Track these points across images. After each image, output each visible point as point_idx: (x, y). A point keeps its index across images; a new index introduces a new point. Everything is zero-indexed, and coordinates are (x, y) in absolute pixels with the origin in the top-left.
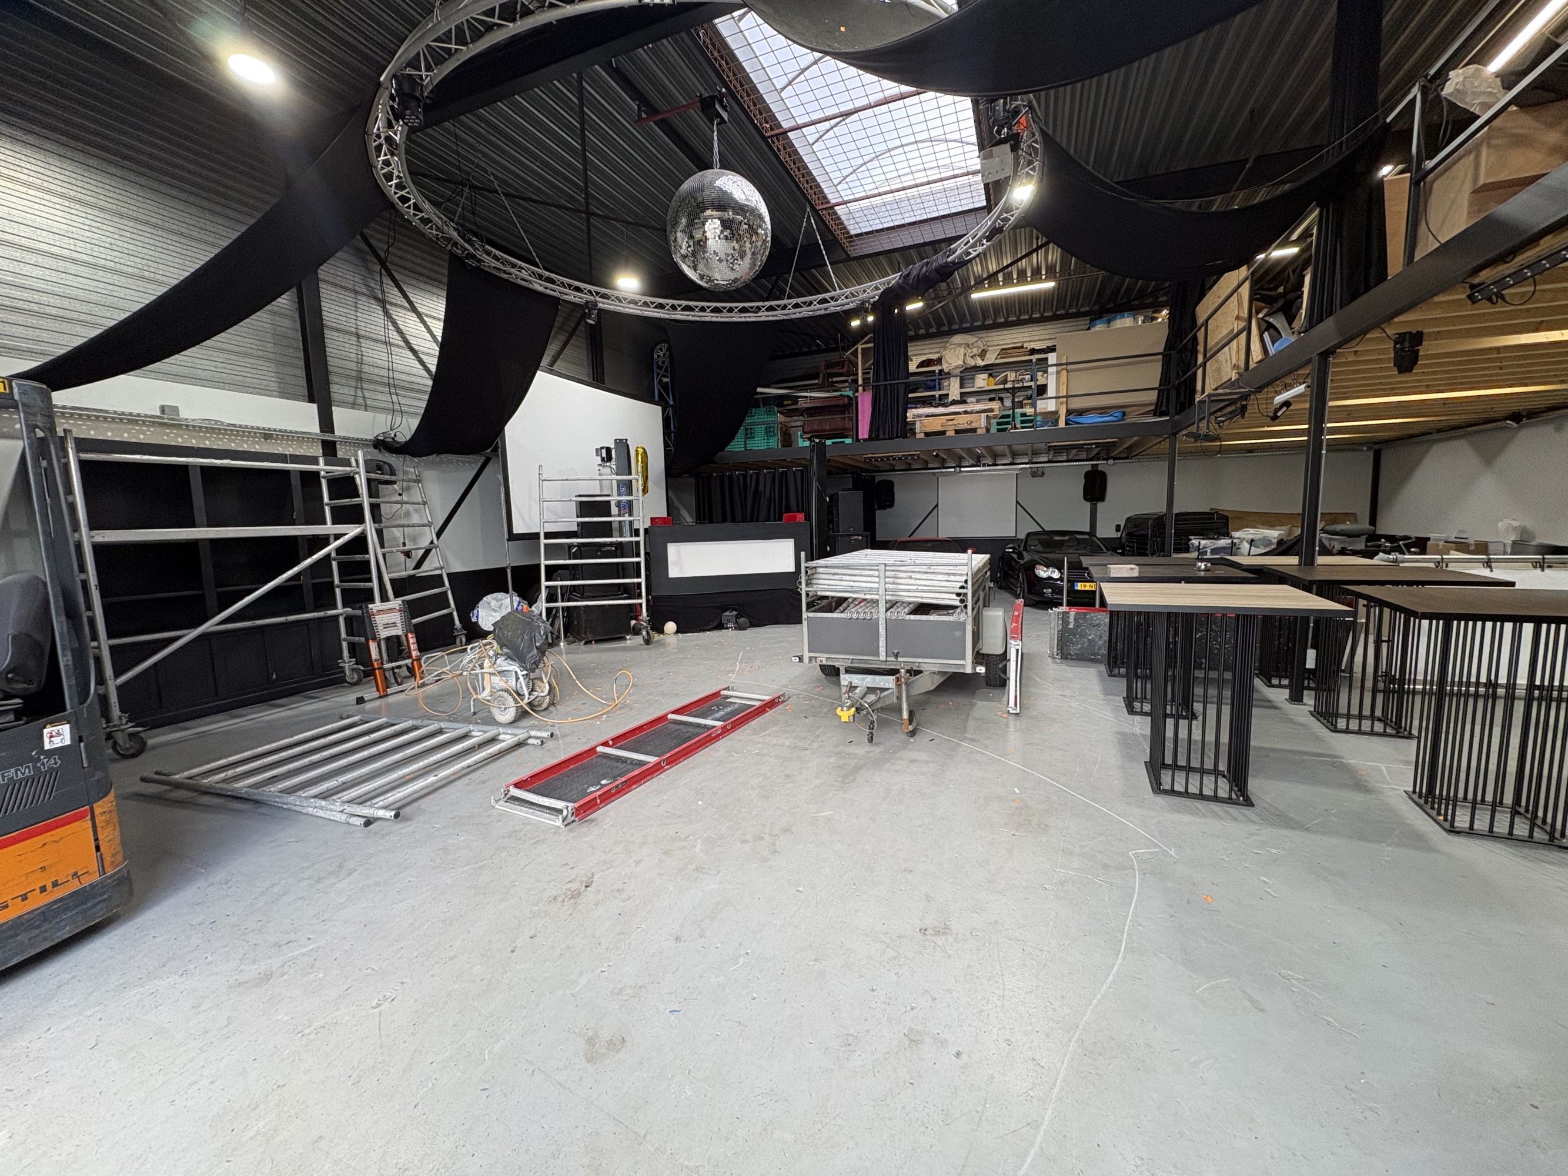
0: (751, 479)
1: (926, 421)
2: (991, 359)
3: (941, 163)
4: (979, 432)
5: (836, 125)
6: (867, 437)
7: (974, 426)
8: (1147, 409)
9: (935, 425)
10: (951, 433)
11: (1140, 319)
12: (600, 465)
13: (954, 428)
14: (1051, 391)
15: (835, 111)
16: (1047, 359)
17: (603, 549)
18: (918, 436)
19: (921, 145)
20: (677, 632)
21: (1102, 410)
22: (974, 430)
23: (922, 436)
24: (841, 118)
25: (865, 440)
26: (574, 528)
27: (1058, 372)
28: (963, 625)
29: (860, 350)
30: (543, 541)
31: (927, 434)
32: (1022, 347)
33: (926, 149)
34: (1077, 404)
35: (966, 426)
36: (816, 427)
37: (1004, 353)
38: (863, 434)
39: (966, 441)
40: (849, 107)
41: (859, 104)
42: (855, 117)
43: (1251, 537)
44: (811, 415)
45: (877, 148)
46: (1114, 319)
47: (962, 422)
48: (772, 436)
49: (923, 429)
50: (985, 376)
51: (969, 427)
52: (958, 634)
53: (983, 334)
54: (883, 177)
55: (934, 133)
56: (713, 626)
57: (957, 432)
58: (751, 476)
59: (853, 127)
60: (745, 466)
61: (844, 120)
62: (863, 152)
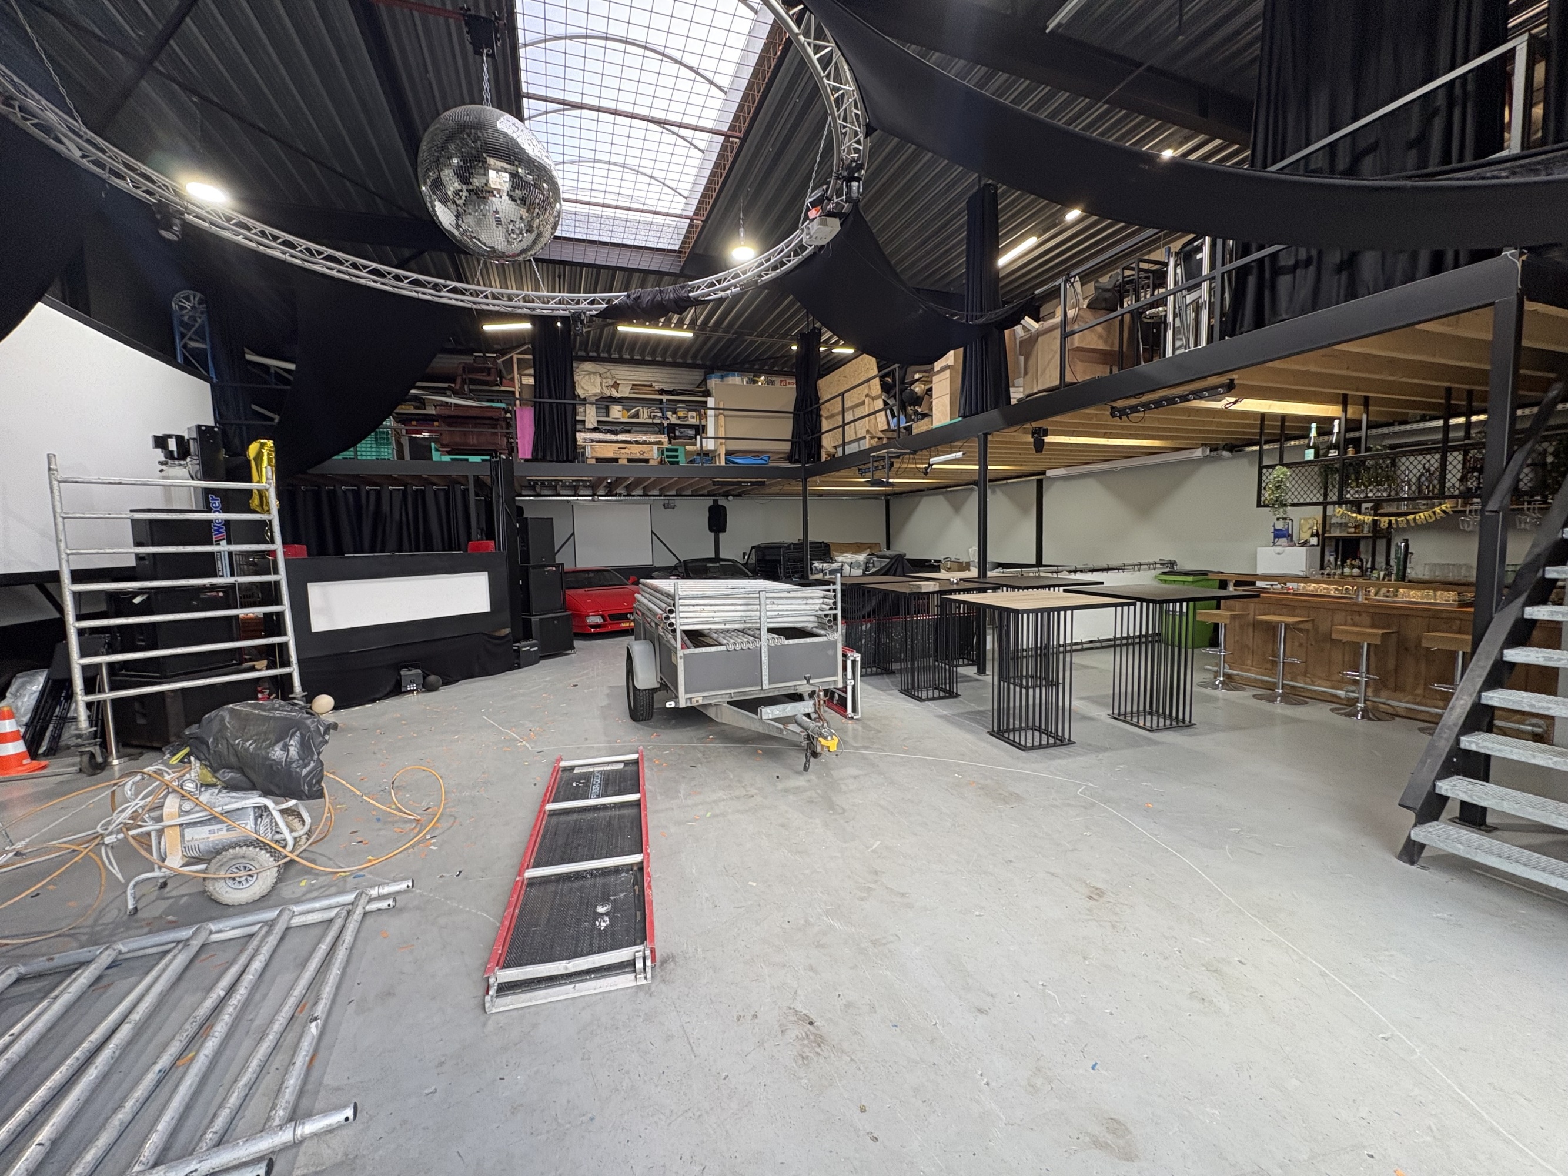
0: (368, 498)
1: (597, 446)
2: (625, 392)
3: (623, 191)
4: (652, 462)
5: (555, 111)
6: (529, 457)
7: (646, 456)
8: (782, 456)
9: (608, 451)
10: (623, 462)
11: (745, 380)
12: (161, 463)
13: (626, 456)
14: (711, 431)
15: (559, 95)
16: (706, 402)
17: (202, 596)
18: (589, 461)
19: (612, 167)
20: (336, 708)
21: (756, 454)
22: (647, 461)
23: (593, 461)
24: (562, 107)
25: (526, 460)
26: (132, 562)
27: (716, 416)
28: (835, 642)
29: (515, 360)
30: (69, 589)
31: (598, 460)
32: (651, 386)
33: (615, 173)
34: (734, 446)
35: (638, 456)
36: (458, 439)
37: (635, 387)
38: (524, 453)
39: (638, 471)
40: (576, 99)
41: (587, 101)
42: (577, 112)
43: (849, 561)
44: (450, 425)
45: (584, 153)
46: (727, 376)
47: (636, 451)
48: (384, 444)
49: (594, 454)
50: (619, 408)
51: (641, 457)
52: (830, 652)
53: (610, 366)
54: (574, 184)
55: (629, 161)
56: (385, 692)
57: (630, 460)
58: (368, 492)
59: (568, 121)
60: (358, 480)
61: (564, 110)
62: (567, 150)
